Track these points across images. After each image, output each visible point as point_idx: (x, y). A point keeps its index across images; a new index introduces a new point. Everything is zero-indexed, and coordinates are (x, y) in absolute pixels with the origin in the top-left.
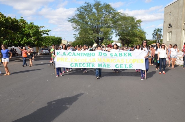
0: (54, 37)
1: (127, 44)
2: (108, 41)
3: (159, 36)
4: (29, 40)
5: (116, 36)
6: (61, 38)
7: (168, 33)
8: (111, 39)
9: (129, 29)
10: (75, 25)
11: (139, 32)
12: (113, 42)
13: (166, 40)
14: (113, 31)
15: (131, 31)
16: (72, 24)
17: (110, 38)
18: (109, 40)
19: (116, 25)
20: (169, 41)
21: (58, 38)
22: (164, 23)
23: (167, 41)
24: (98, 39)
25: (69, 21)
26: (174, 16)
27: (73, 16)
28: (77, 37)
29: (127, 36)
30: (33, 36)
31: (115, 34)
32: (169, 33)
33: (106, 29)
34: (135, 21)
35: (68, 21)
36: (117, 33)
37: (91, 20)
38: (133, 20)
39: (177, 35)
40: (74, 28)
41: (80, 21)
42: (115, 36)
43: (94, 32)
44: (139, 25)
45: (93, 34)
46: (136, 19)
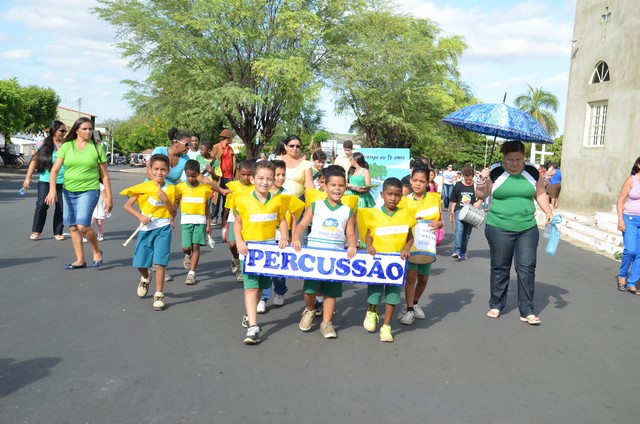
0: (13, 84)
2: (299, 130)
5: (341, 108)
6: (53, 95)
7: (589, 107)
8: (318, 120)
9: (408, 76)
10: (131, 36)
11: (451, 101)
12: (325, 140)
13: (580, 139)
15: (408, 91)
17: (314, 117)
18: (306, 126)
19: (341, 53)
20: (592, 145)
21: (33, 92)
22: (574, 56)
23: (585, 145)
24: (250, 115)
26: (622, 22)
28: (141, 98)
29: (392, 111)
31: (335, 96)
32: (595, 109)
33: (292, 67)
34: (435, 43)
36: (347, 92)
38: (426, 34)
39: (632, 117)
40: (125, 50)
42: (337, 106)
43: (232, 79)
44: (450, 62)
45: (221, 85)
46: (438, 32)
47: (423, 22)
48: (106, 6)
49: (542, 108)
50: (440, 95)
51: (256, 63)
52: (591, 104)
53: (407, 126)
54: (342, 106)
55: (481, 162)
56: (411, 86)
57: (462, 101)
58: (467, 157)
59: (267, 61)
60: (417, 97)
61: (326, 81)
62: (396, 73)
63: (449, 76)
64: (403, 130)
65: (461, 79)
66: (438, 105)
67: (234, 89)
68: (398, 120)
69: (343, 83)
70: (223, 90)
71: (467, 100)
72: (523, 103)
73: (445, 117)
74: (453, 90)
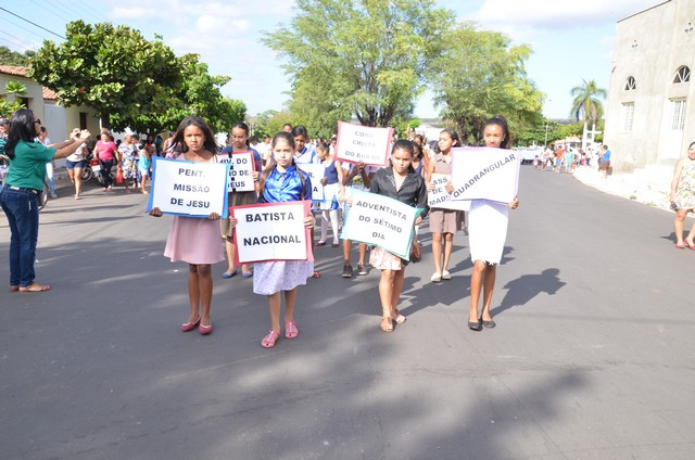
1: (475, 135)
2: (397, 119)
4: (184, 112)
5: (437, 104)
7: (622, 106)
8: (411, 111)
10: (287, 59)
11: (522, 94)
13: (616, 127)
16: (275, 53)
17: (409, 107)
20: (623, 131)
22: (613, 71)
24: (371, 112)
25: (268, 42)
26: (644, 51)
27: (280, 24)
29: (479, 105)
30: (198, 100)
31: (433, 95)
32: (626, 107)
33: (404, 77)
34: (508, 51)
35: (263, 43)
36: (443, 92)
37: (346, 40)
38: (500, 44)
39: (649, 113)
40: (285, 70)
41: (306, 42)
42: (433, 102)
43: (359, 87)
44: (519, 64)
45: (352, 92)
46: (510, 41)
47: (500, 35)
48: (267, 37)
49: (593, 97)
50: (514, 92)
51: (379, 76)
52: (624, 104)
54: (437, 101)
55: (542, 139)
56: (491, 86)
57: (530, 94)
58: (531, 135)
59: (387, 73)
60: (496, 94)
61: (428, 85)
62: (478, 76)
63: (518, 75)
65: (528, 77)
66: (512, 99)
67: (364, 95)
68: (482, 112)
69: (440, 87)
70: (356, 95)
71: (533, 92)
72: (578, 93)
73: (517, 107)
74: (522, 85)
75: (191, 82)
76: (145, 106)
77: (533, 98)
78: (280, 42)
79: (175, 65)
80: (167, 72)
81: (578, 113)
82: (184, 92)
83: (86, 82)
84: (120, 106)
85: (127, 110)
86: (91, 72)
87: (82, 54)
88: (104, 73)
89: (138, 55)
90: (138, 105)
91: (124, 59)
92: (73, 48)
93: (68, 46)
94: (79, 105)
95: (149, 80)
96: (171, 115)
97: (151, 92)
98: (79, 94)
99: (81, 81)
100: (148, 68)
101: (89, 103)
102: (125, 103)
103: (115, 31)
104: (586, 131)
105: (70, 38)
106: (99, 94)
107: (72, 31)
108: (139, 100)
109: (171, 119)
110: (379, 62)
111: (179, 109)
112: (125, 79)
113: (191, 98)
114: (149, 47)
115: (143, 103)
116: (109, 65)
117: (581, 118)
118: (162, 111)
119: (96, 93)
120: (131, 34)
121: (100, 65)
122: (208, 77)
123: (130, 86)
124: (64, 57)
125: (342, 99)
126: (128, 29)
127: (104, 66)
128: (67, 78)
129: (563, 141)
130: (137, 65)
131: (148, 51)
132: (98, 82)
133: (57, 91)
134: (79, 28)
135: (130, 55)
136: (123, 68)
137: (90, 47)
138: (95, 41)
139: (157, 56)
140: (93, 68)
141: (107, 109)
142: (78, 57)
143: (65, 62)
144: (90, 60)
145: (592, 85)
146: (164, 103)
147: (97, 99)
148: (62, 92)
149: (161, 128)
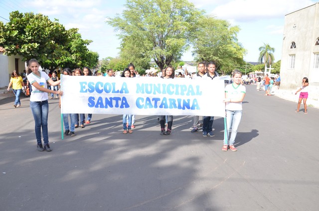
3: (270, 57)
4: (69, 58)
5: (193, 54)
8: (180, 58)
10: (119, 32)
11: (235, 49)
12: (183, 65)
14: (190, 45)
15: (221, 47)
16: (114, 28)
17: (178, 56)
20: (290, 69)
22: (284, 39)
23: (288, 68)
24: (162, 58)
25: (110, 23)
26: (300, 30)
27: (117, 14)
29: (214, 55)
30: (76, 52)
31: (192, 50)
32: (291, 57)
34: (229, 29)
35: (108, 23)
37: (150, 23)
38: (225, 26)
39: (303, 60)
40: (119, 37)
41: (129, 24)
43: (156, 46)
44: (234, 35)
46: (230, 24)
47: (225, 21)
48: (109, 20)
49: (269, 52)
50: (231, 48)
51: (167, 41)
52: (290, 55)
53: (220, 60)
55: (243, 72)
56: (221, 45)
59: (171, 39)
60: (224, 49)
62: (215, 40)
63: (233, 41)
64: (218, 62)
66: (231, 52)
67: (159, 50)
68: (217, 58)
69: (196, 46)
71: (241, 49)
72: (262, 49)
73: (233, 56)
74: (235, 45)
75: (73, 43)
76: (50, 55)
77: (241, 51)
78: (116, 23)
79: (65, 34)
80: (61, 37)
81: (262, 59)
82: (69, 48)
83: (19, 42)
84: (37, 55)
85: (40, 57)
86: (22, 37)
87: (17, 28)
88: (29, 38)
89: (47, 29)
90: (46, 55)
91: (39, 31)
92: (13, 25)
93: (10, 24)
94: (15, 54)
95: (52, 42)
96: (62, 60)
97: (53, 48)
98: (16, 49)
99: (17, 42)
100: (52, 35)
101: (21, 54)
102: (40, 53)
103: (35, 16)
104: (266, 68)
105: (11, 20)
106: (26, 49)
107: (13, 16)
108: (47, 52)
109: (62, 62)
110: (166, 34)
111: (67, 56)
112: (40, 41)
113: (73, 51)
114: (53, 25)
115: (49, 53)
116: (32, 34)
117: (264, 61)
118: (58, 58)
119: (25, 48)
120: (43, 18)
121: (27, 34)
122: (82, 40)
123: (42, 45)
124: (8, 29)
125: (149, 52)
126: (42, 15)
127: (29, 34)
128: (9, 41)
129: (253, 72)
130: (46, 34)
131: (52, 27)
132: (26, 43)
133: (4, 47)
134: (16, 15)
135: (43, 29)
136: (39, 35)
137: (22, 25)
138: (24, 21)
139: (57, 29)
140: (23, 35)
141: (30, 56)
142: (15, 30)
143: (8, 32)
144: (22, 32)
145: (269, 46)
146: (60, 53)
147: (25, 51)
148: (7, 48)
149: (56, 66)
